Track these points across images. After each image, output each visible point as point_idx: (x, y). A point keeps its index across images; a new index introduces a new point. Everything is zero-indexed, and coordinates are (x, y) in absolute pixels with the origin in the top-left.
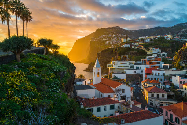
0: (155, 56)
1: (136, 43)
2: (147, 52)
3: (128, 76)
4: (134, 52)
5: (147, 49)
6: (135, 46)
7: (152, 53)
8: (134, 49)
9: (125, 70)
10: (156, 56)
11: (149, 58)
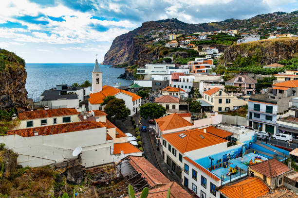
0: (209, 57)
1: (185, 41)
2: (200, 53)
3: (155, 83)
4: (182, 52)
5: (200, 49)
6: (185, 45)
7: (206, 53)
8: (181, 48)
9: (153, 76)
10: (211, 57)
11: (198, 60)
